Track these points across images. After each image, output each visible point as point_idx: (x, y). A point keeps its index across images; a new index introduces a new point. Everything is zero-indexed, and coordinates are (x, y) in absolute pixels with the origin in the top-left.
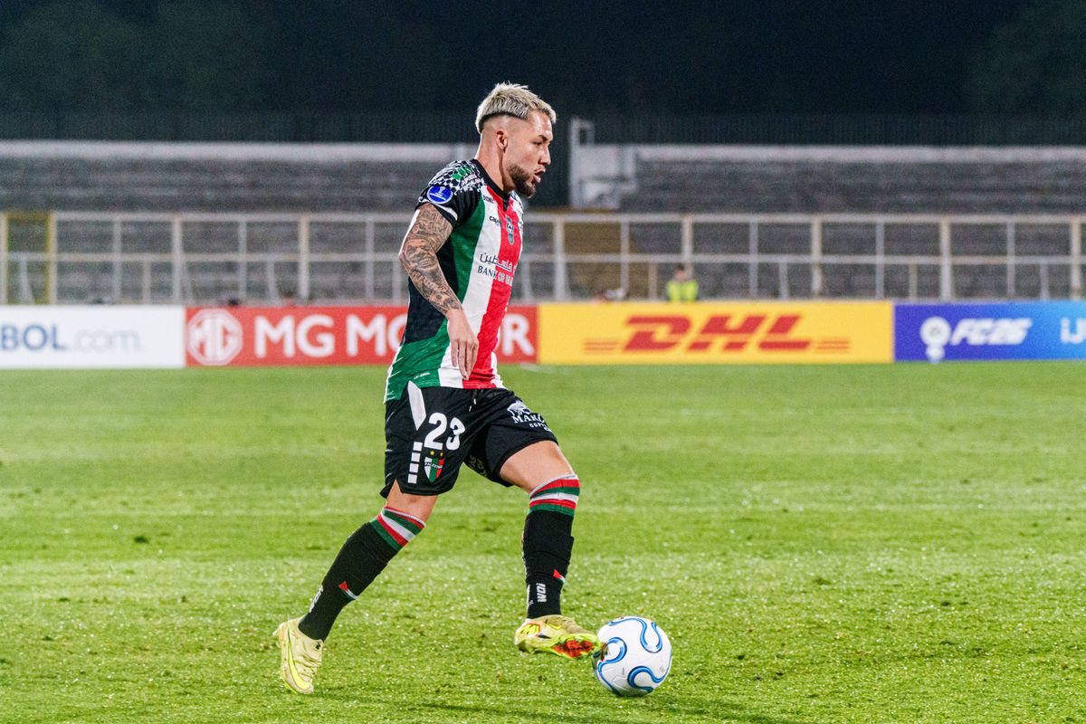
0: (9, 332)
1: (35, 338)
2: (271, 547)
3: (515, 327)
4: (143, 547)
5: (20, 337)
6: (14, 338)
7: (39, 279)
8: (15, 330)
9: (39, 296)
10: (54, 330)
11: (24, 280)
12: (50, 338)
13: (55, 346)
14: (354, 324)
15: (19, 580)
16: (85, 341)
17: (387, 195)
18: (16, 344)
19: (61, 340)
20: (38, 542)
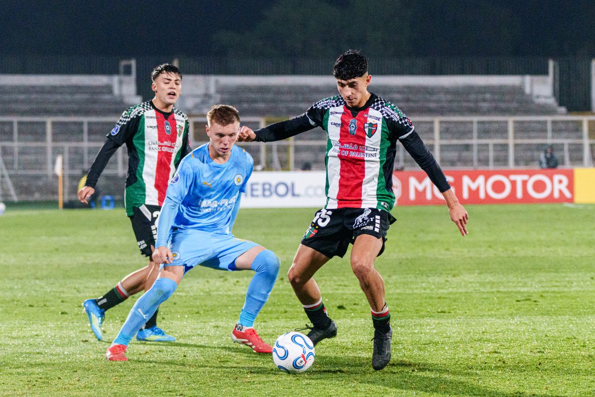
0: (267, 187)
1: (282, 190)
2: (417, 311)
3: (560, 182)
4: (342, 312)
5: (273, 189)
6: (270, 190)
7: (284, 156)
8: (270, 185)
9: (284, 166)
10: (293, 185)
11: (275, 156)
12: (290, 190)
13: (294, 195)
14: (466, 180)
15: (270, 331)
16: (311, 192)
17: (485, 105)
18: (271, 194)
19: (297, 191)
20: (282, 309)
